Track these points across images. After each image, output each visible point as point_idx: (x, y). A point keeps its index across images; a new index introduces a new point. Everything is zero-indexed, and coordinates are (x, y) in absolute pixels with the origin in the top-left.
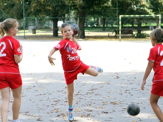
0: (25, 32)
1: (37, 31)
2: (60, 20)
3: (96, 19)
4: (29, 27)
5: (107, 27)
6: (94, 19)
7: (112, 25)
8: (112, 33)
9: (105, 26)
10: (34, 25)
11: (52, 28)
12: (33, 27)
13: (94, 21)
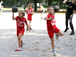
0: (20, 9)
1: (26, 8)
2: (38, 3)
3: (57, 2)
4: (22, 6)
5: (62, 7)
6: (56, 2)
7: (65, 6)
8: (65, 10)
9: (61, 6)
10: (25, 5)
11: (34, 7)
12: (24, 6)
13: (56, 3)
